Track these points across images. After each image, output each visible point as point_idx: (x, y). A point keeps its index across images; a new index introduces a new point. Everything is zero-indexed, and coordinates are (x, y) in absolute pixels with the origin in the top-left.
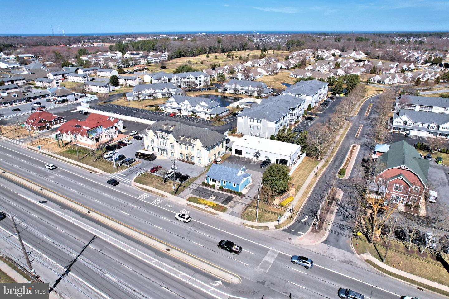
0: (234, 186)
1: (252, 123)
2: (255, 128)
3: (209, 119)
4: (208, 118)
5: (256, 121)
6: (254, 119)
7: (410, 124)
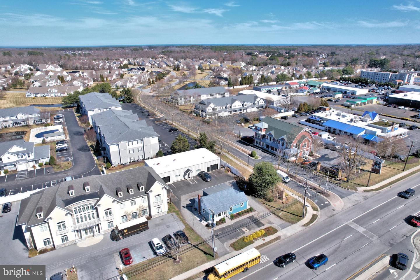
0: (241, 206)
1: (128, 147)
2: (136, 151)
3: (38, 167)
4: (34, 167)
5: (135, 143)
6: (132, 141)
7: (216, 109)
